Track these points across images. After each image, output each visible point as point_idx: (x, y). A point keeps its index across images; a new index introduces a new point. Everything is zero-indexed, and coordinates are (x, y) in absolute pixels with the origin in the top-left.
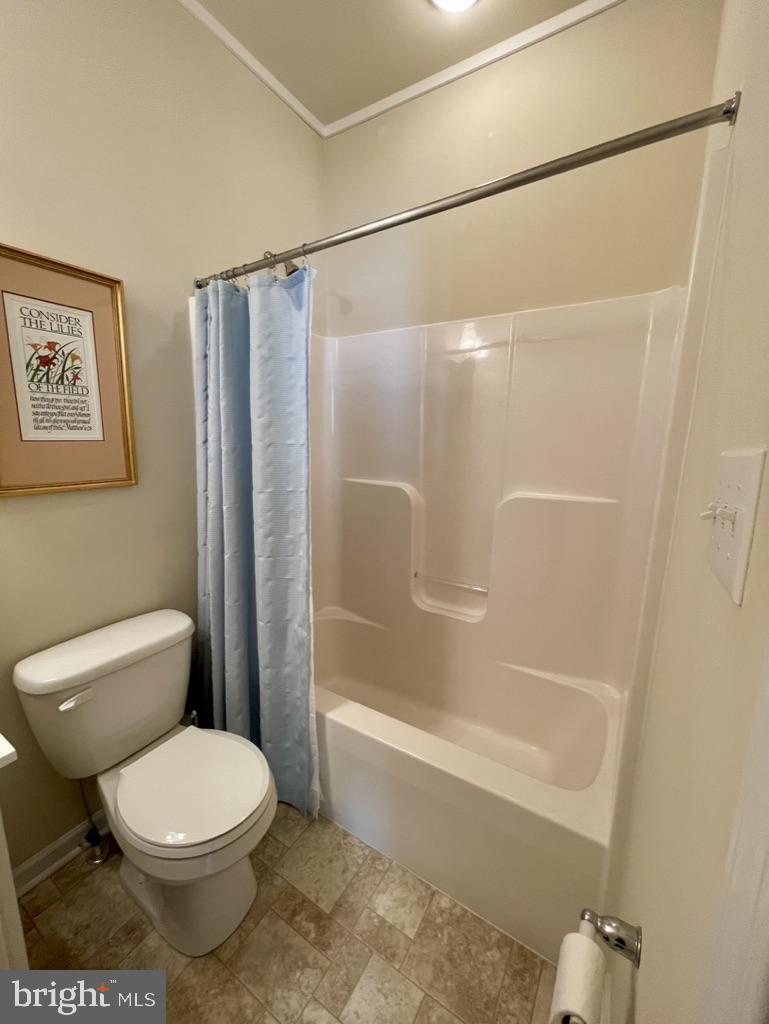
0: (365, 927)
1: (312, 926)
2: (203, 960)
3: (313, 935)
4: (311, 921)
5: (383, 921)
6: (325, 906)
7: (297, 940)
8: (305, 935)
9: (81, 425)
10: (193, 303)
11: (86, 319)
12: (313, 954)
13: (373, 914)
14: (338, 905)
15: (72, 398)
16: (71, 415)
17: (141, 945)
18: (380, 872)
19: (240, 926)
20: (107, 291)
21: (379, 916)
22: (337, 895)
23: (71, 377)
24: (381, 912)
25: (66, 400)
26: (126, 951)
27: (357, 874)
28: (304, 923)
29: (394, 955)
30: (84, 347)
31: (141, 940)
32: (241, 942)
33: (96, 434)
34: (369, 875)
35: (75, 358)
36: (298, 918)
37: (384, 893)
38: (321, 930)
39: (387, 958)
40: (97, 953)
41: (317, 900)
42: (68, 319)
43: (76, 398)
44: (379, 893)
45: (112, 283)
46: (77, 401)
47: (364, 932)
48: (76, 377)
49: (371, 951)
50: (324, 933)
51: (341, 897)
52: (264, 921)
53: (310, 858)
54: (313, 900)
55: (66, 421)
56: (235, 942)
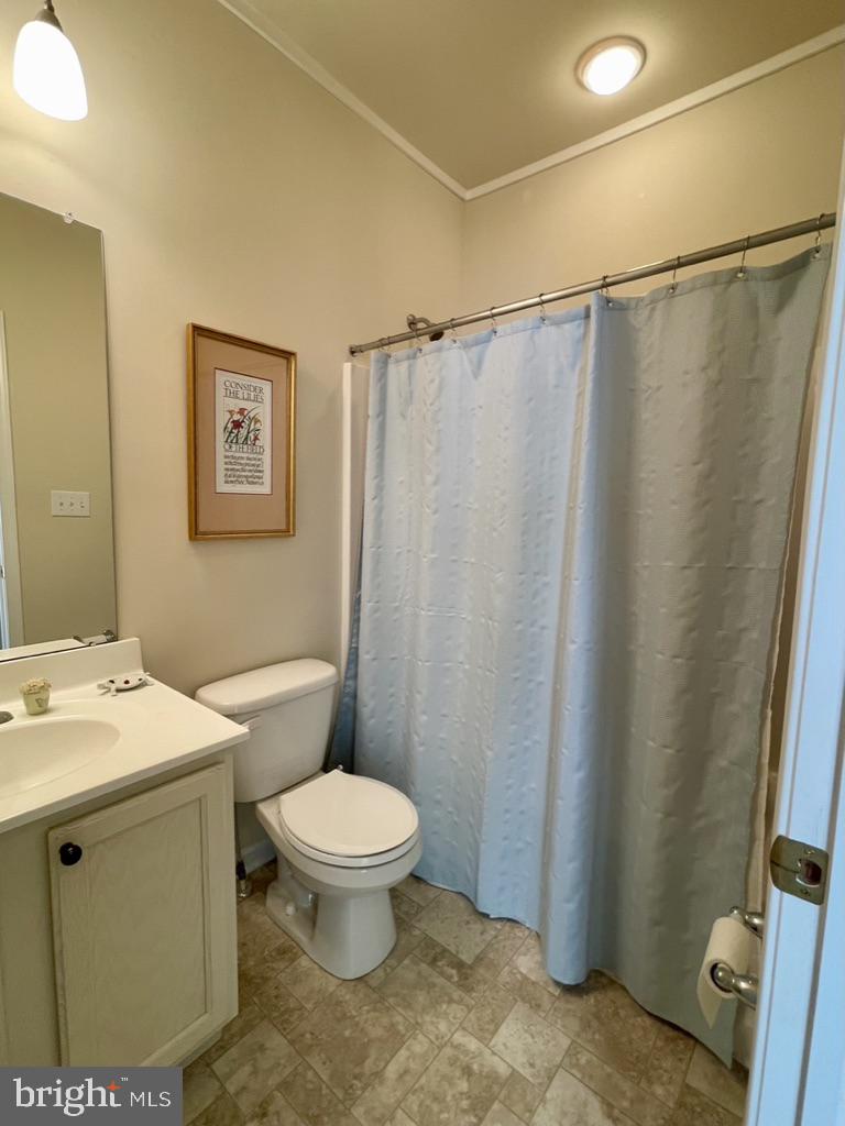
0: (508, 980)
1: (454, 972)
2: (353, 983)
3: (456, 979)
4: (453, 968)
5: (525, 978)
6: (467, 958)
7: (440, 981)
8: (449, 978)
9: (256, 480)
10: (347, 367)
11: (267, 387)
12: (456, 994)
13: (515, 971)
14: (479, 959)
15: (251, 456)
16: (250, 471)
17: (296, 963)
18: (520, 938)
19: (383, 962)
20: (284, 362)
21: (521, 973)
22: (478, 951)
23: (253, 438)
24: (524, 971)
25: (248, 459)
26: (282, 967)
27: (496, 937)
28: (445, 968)
29: (539, 1006)
30: (264, 412)
31: (293, 961)
32: (387, 975)
33: (266, 489)
34: (509, 939)
35: (257, 421)
36: (440, 964)
37: (525, 955)
38: (464, 977)
39: (531, 1007)
40: (255, 965)
41: (457, 952)
42: (255, 389)
43: (255, 456)
44: (520, 955)
45: (288, 355)
46: (255, 459)
47: (507, 983)
48: (256, 438)
49: (514, 999)
50: (467, 979)
51: (482, 952)
52: (406, 962)
53: (447, 918)
54: (454, 952)
55: (246, 477)
56: (380, 973)
